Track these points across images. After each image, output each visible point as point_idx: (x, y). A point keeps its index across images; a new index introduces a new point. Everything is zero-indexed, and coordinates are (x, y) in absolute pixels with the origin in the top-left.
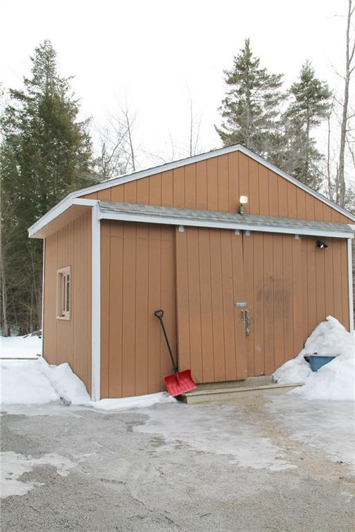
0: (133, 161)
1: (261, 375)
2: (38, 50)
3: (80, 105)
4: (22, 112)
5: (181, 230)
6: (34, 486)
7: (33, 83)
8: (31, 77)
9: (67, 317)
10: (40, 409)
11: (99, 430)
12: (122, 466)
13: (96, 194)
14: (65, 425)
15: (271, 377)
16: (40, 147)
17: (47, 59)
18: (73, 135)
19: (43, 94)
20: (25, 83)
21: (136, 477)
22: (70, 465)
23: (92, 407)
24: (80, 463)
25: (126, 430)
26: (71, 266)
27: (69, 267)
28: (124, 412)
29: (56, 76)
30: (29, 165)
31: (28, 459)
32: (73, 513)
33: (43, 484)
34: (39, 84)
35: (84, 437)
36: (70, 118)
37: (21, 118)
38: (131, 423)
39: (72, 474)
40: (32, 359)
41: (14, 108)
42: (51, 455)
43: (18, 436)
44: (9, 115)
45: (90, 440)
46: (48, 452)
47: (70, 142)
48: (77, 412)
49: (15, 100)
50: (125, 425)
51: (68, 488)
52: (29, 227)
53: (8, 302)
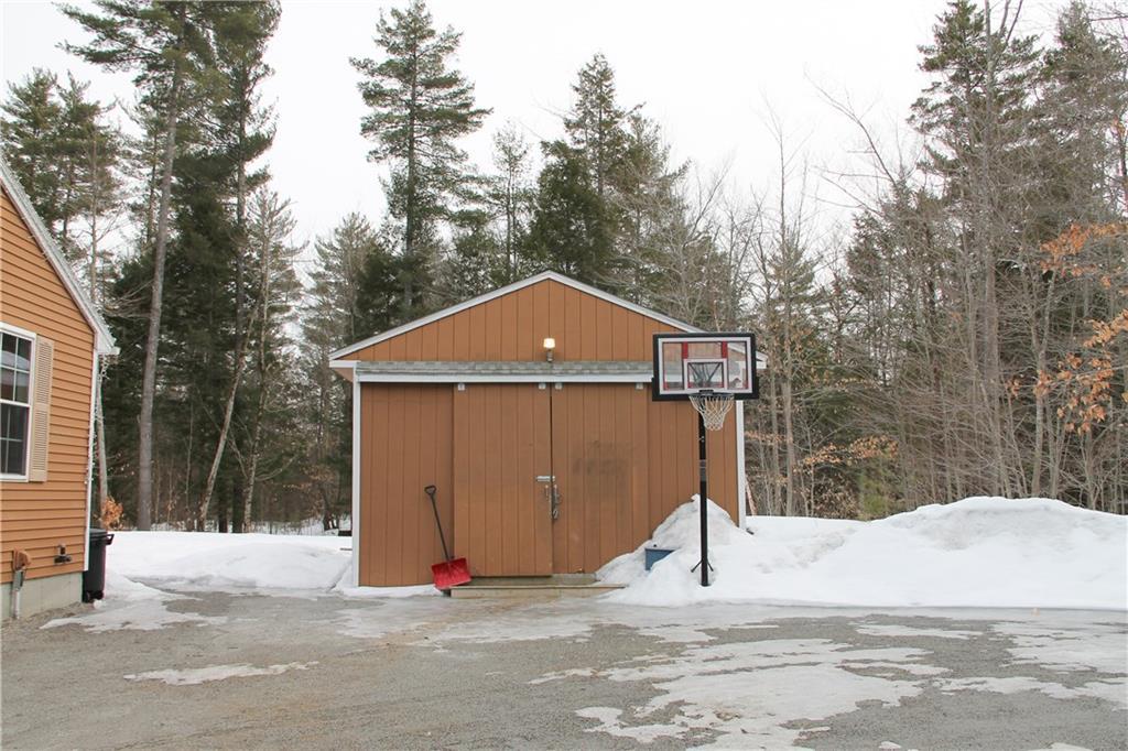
1: (579, 572)
2: (584, 74)
5: (461, 388)
7: (580, 126)
8: (575, 117)
15: (593, 575)
17: (600, 83)
20: (566, 128)
29: (616, 108)
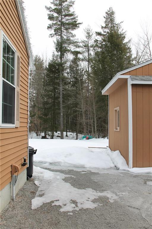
0: (151, 57)
2: (107, 13)
3: (126, 35)
4: (101, 41)
6: (98, 205)
7: (105, 28)
8: (104, 25)
9: (118, 130)
10: (105, 171)
11: (131, 182)
12: (139, 201)
13: (129, 72)
14: (115, 178)
16: (108, 55)
17: (111, 16)
18: (123, 48)
19: (110, 32)
20: (102, 28)
21: (146, 207)
22: (115, 197)
23: (129, 171)
24: (120, 197)
25: (143, 183)
26: (120, 106)
27: (119, 107)
28: (143, 174)
29: (115, 23)
30: (104, 64)
31: (97, 193)
32: (113, 220)
33: (102, 205)
34: (107, 28)
35: (123, 185)
36: (122, 41)
37: (100, 44)
38: (146, 180)
39: (116, 202)
40: (105, 148)
41: (98, 40)
42: (107, 192)
43: (94, 182)
44: (96, 43)
45: (126, 186)
46: (106, 190)
47: (122, 51)
48: (122, 173)
49: (98, 36)
50: (143, 181)
51: (113, 208)
52: (102, 90)
53: (97, 123)
